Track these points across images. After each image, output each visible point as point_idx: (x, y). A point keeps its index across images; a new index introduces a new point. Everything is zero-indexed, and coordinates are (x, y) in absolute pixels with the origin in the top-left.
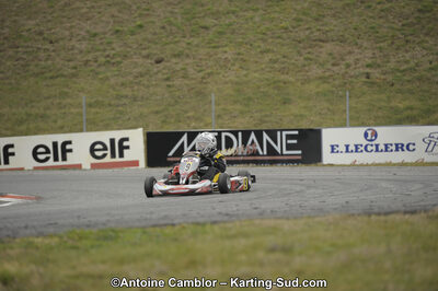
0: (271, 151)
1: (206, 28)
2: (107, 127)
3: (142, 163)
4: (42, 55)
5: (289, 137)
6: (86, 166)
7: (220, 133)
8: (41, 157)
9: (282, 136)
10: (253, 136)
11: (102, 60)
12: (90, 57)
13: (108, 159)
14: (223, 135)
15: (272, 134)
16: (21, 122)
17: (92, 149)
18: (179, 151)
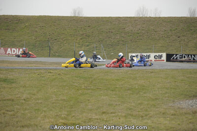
0: (194, 59)
1: (191, 30)
2: (158, 52)
3: (165, 61)
4: (153, 35)
6: (153, 61)
9: (196, 56)
10: (190, 56)
11: (166, 36)
12: (163, 36)
13: (158, 59)
14: (184, 55)
16: (145, 50)
17: (155, 57)
18: (174, 58)
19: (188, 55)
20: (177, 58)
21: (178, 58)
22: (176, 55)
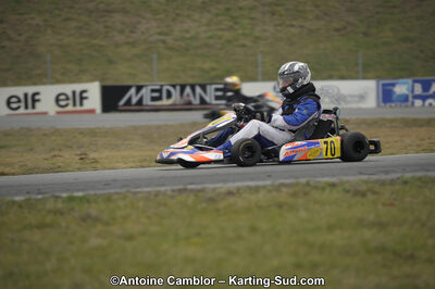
0: (203, 101)
3: (99, 111)
5: (217, 90)
7: (162, 86)
8: (14, 106)
9: (211, 89)
10: (188, 90)
14: (165, 88)
15: (204, 87)
17: (57, 100)
18: (129, 102)
19: (183, 88)
20: (140, 102)
21: (147, 101)
22: (139, 88)
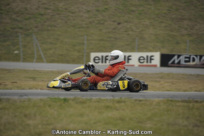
3: (159, 66)
7: (190, 55)
13: (145, 63)
14: (192, 57)
17: (139, 60)
19: (201, 57)
21: (183, 62)
